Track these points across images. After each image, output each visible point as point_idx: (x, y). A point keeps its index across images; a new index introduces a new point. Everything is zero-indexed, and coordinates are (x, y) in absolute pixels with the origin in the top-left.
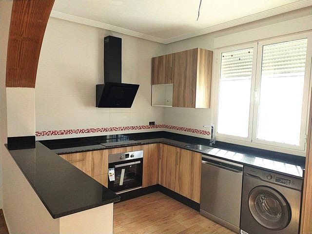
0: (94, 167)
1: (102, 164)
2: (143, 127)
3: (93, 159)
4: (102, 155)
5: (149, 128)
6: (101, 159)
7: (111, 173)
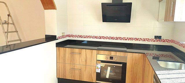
0: (86, 60)
1: (92, 59)
2: (148, 40)
3: (86, 54)
4: (92, 53)
5: (154, 41)
6: (92, 56)
7: (98, 67)
